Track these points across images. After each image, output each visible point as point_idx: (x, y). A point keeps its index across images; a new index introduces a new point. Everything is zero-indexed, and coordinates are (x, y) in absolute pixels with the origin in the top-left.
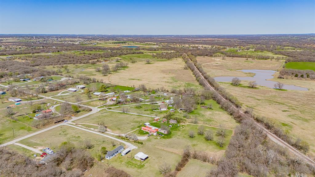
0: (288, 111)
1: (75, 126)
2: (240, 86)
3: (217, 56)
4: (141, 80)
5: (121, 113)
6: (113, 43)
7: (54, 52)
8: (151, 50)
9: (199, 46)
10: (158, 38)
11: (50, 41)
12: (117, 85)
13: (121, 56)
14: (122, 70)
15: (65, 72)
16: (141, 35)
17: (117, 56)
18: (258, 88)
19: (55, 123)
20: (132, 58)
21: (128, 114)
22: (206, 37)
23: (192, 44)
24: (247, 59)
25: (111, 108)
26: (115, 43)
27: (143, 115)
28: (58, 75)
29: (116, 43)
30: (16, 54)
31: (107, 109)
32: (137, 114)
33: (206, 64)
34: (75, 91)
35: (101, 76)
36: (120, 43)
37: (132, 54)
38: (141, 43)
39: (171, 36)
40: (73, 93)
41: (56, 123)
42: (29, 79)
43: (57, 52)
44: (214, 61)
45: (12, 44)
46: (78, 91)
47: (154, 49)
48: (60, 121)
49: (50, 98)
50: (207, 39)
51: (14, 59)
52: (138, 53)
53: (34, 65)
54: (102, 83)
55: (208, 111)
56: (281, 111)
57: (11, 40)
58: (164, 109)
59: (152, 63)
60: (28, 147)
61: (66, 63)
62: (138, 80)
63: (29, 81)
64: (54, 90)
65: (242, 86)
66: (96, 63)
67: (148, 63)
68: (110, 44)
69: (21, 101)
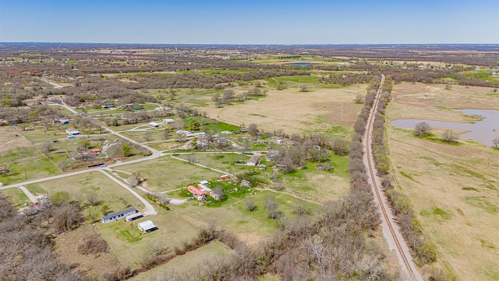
0: (475, 190)
1: (109, 173)
2: (429, 137)
3: (440, 83)
4: (266, 117)
5: (185, 163)
6: (279, 58)
7: (181, 70)
8: (329, 70)
9: (422, 64)
10: (363, 50)
11: (194, 54)
12: (223, 122)
13: (270, 78)
14: (252, 99)
15: (169, 99)
16: (339, 45)
17: (263, 79)
18: (462, 143)
19: (89, 167)
20: (284, 82)
21: (195, 165)
22: (456, 47)
23: (414, 61)
24: (495, 91)
25: (179, 155)
26: (282, 58)
27: (213, 169)
28: (155, 103)
29: (284, 58)
30: (131, 72)
31: (172, 155)
32: (206, 167)
33: (405, 96)
34: (157, 126)
35: (214, 108)
36: (290, 58)
37: (290, 75)
38: (325, 59)
39: (390, 46)
40: (153, 129)
41: (91, 166)
42: (114, 107)
43: (186, 70)
44: (428, 91)
45: (142, 57)
46: (161, 126)
47: (334, 69)
48: (97, 165)
49: (117, 133)
50: (454, 52)
51: (120, 79)
52: (300, 75)
53: (137, 87)
54: (205, 117)
55: (321, 174)
56: (460, 188)
57: (146, 52)
58: (251, 163)
59: (309, 91)
60: (30, 193)
61: (181, 86)
62: (263, 116)
63: (112, 109)
64: (131, 124)
65: (433, 137)
66: (224, 88)
67: (304, 90)
68: (275, 59)
69: (78, 134)
